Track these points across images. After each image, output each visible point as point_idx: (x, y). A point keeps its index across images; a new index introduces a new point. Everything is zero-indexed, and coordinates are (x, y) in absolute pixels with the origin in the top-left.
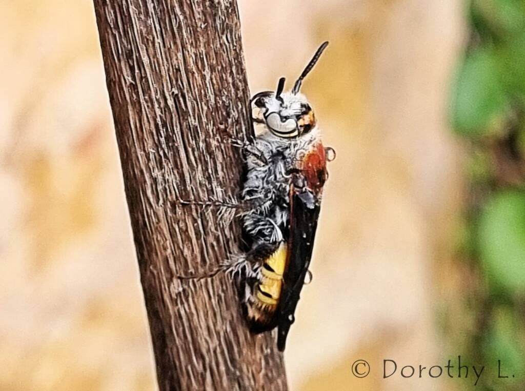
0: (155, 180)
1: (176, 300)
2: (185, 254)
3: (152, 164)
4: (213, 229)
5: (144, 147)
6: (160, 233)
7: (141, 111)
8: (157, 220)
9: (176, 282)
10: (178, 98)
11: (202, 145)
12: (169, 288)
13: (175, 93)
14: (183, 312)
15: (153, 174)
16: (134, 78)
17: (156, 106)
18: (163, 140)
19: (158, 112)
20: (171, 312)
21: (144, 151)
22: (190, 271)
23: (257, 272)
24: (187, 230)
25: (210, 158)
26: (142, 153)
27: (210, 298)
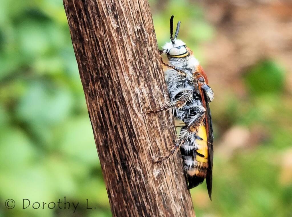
0: (137, 95)
1: (157, 182)
2: (158, 145)
3: (134, 84)
4: (167, 125)
5: (128, 72)
6: (144, 134)
7: (124, 46)
8: (141, 125)
9: (155, 167)
10: (140, 32)
11: (155, 64)
12: (152, 174)
13: (139, 29)
14: (161, 189)
15: (135, 91)
16: (118, 24)
17: (131, 40)
18: (137, 64)
19: (133, 44)
20: (156, 192)
21: (129, 75)
22: (161, 157)
23: (194, 145)
24: (157, 127)
25: (159, 73)
26: (128, 77)
27: (173, 174)
